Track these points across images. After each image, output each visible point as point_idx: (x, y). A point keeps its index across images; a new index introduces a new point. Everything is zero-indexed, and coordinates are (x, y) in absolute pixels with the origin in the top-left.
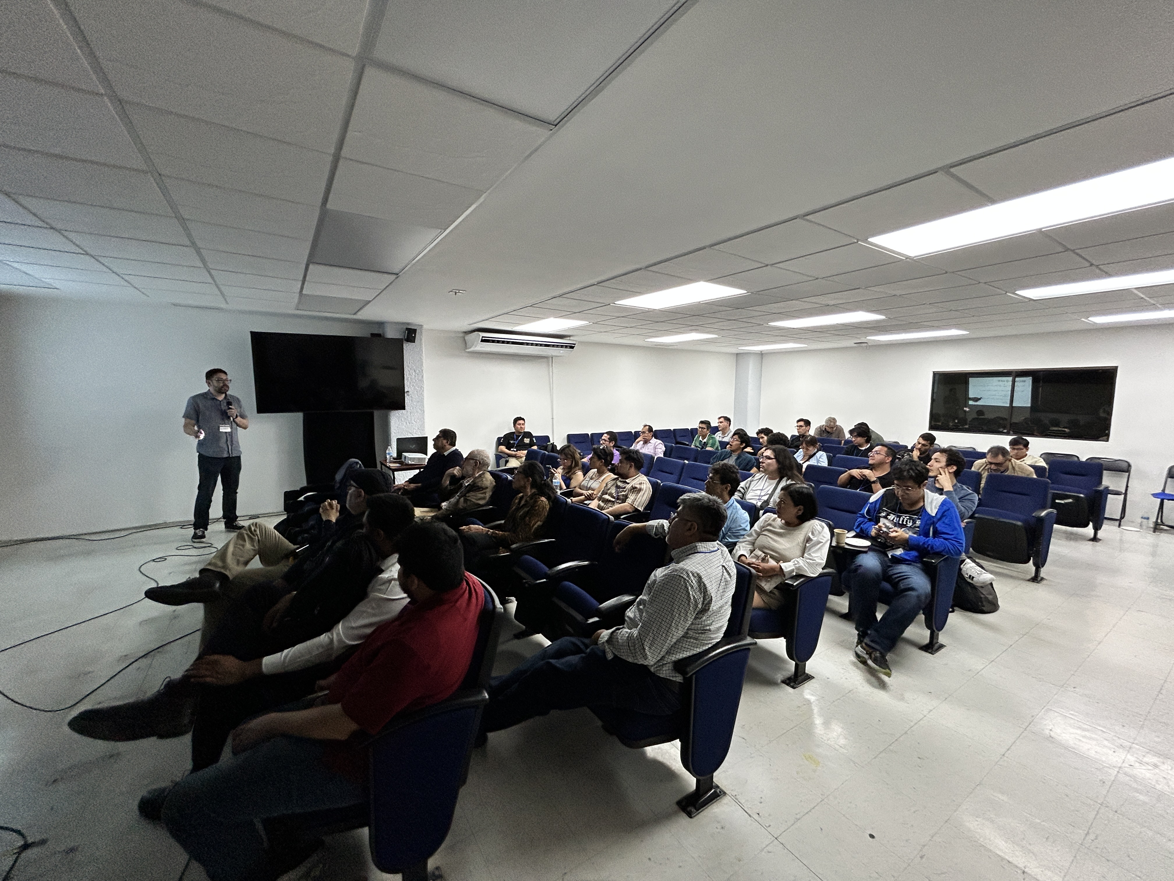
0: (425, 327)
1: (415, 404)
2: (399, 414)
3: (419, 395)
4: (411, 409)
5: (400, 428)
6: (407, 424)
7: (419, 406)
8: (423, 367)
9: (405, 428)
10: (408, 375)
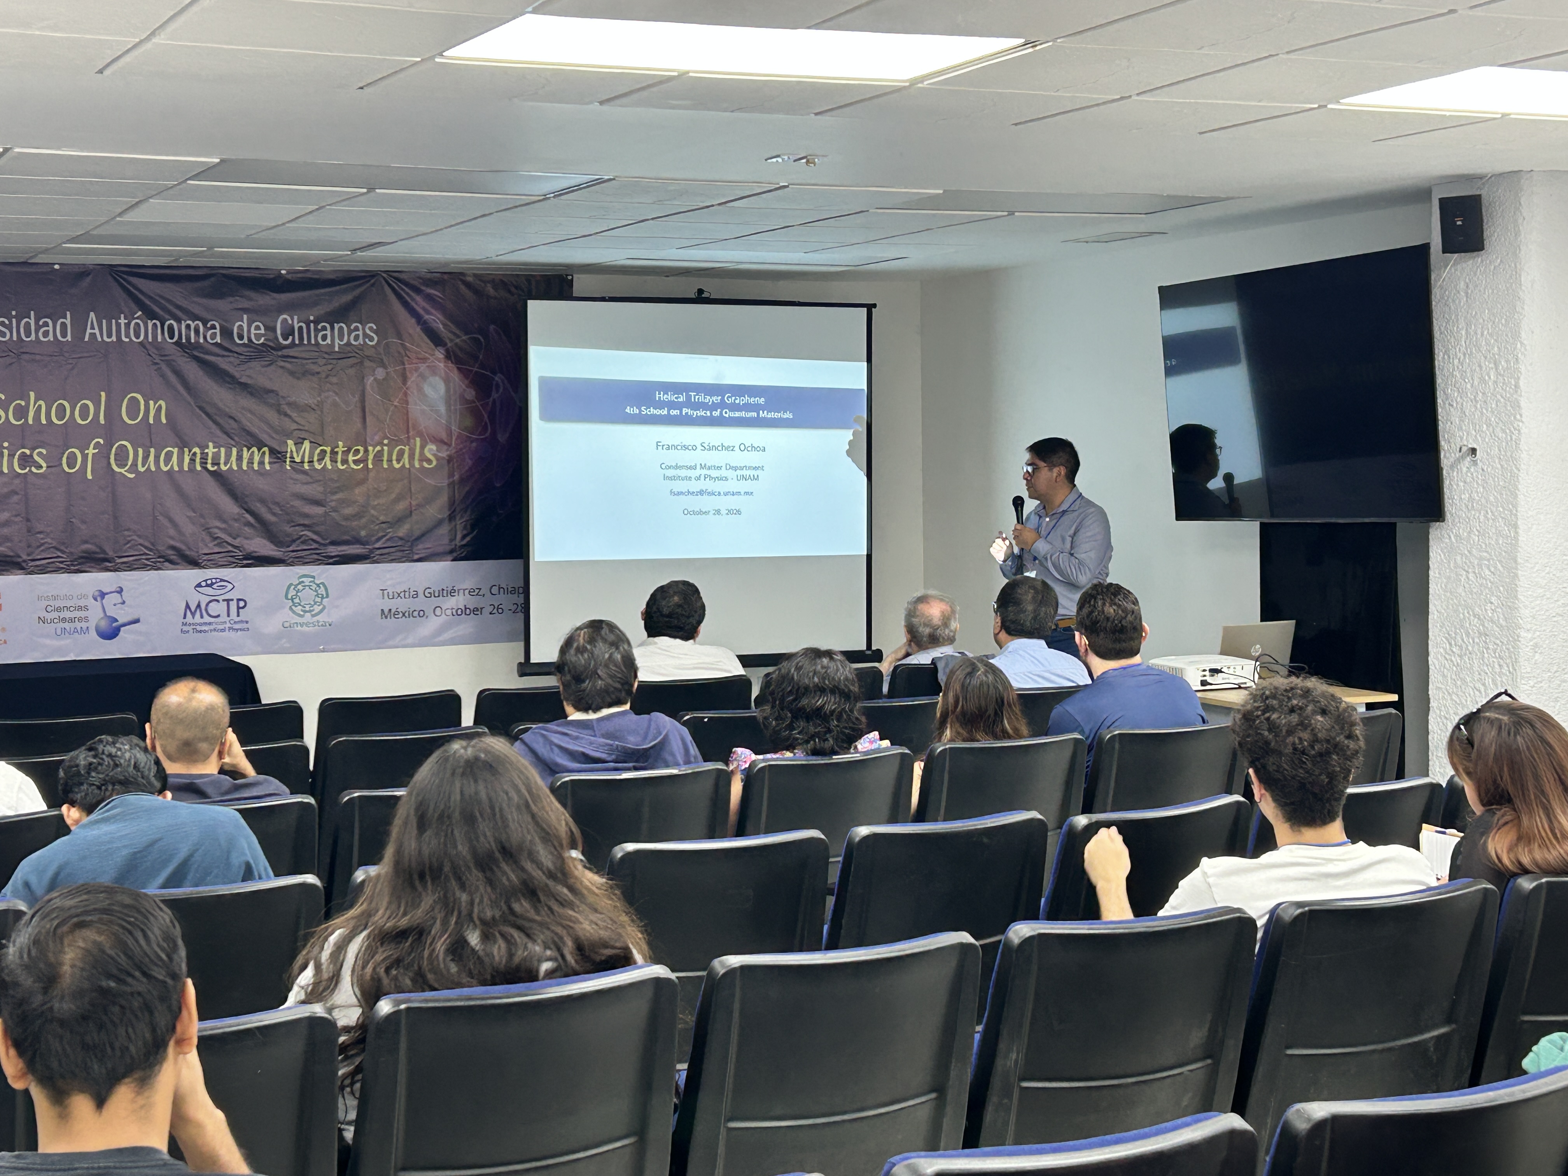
1: (1492, 498)
2: (1450, 537)
3: (1504, 463)
4: (1482, 518)
5: (1451, 593)
6: (1468, 578)
7: (1503, 508)
8: (1522, 343)
9: (1463, 594)
10: (1476, 383)
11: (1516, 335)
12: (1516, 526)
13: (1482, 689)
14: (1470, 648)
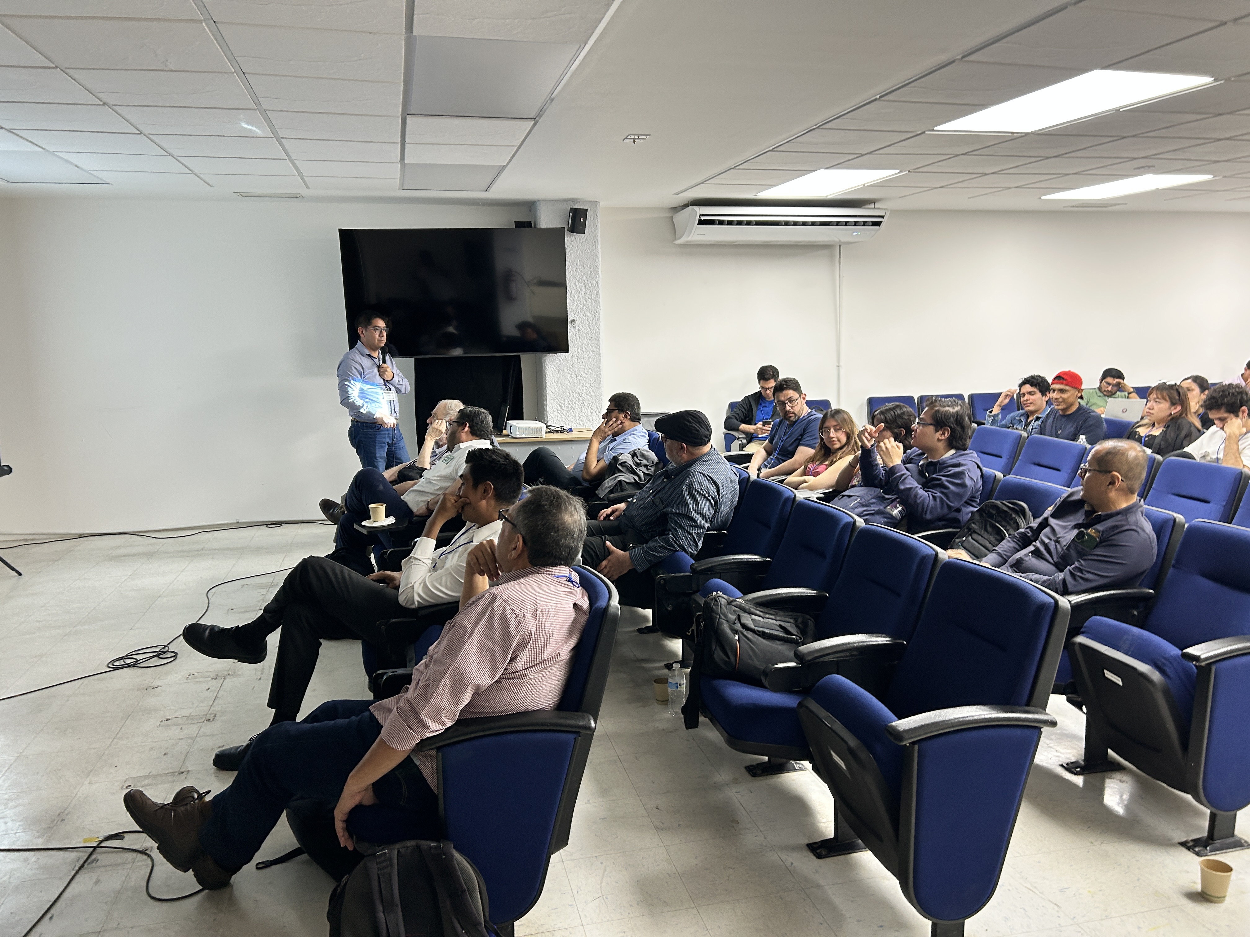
0: (602, 204)
1: (585, 342)
2: (560, 360)
3: (591, 327)
4: (579, 351)
5: (561, 384)
6: (572, 377)
7: (592, 346)
8: (599, 276)
9: (569, 384)
10: (573, 292)
11: (597, 272)
12: (599, 354)
13: (581, 423)
14: (574, 407)
